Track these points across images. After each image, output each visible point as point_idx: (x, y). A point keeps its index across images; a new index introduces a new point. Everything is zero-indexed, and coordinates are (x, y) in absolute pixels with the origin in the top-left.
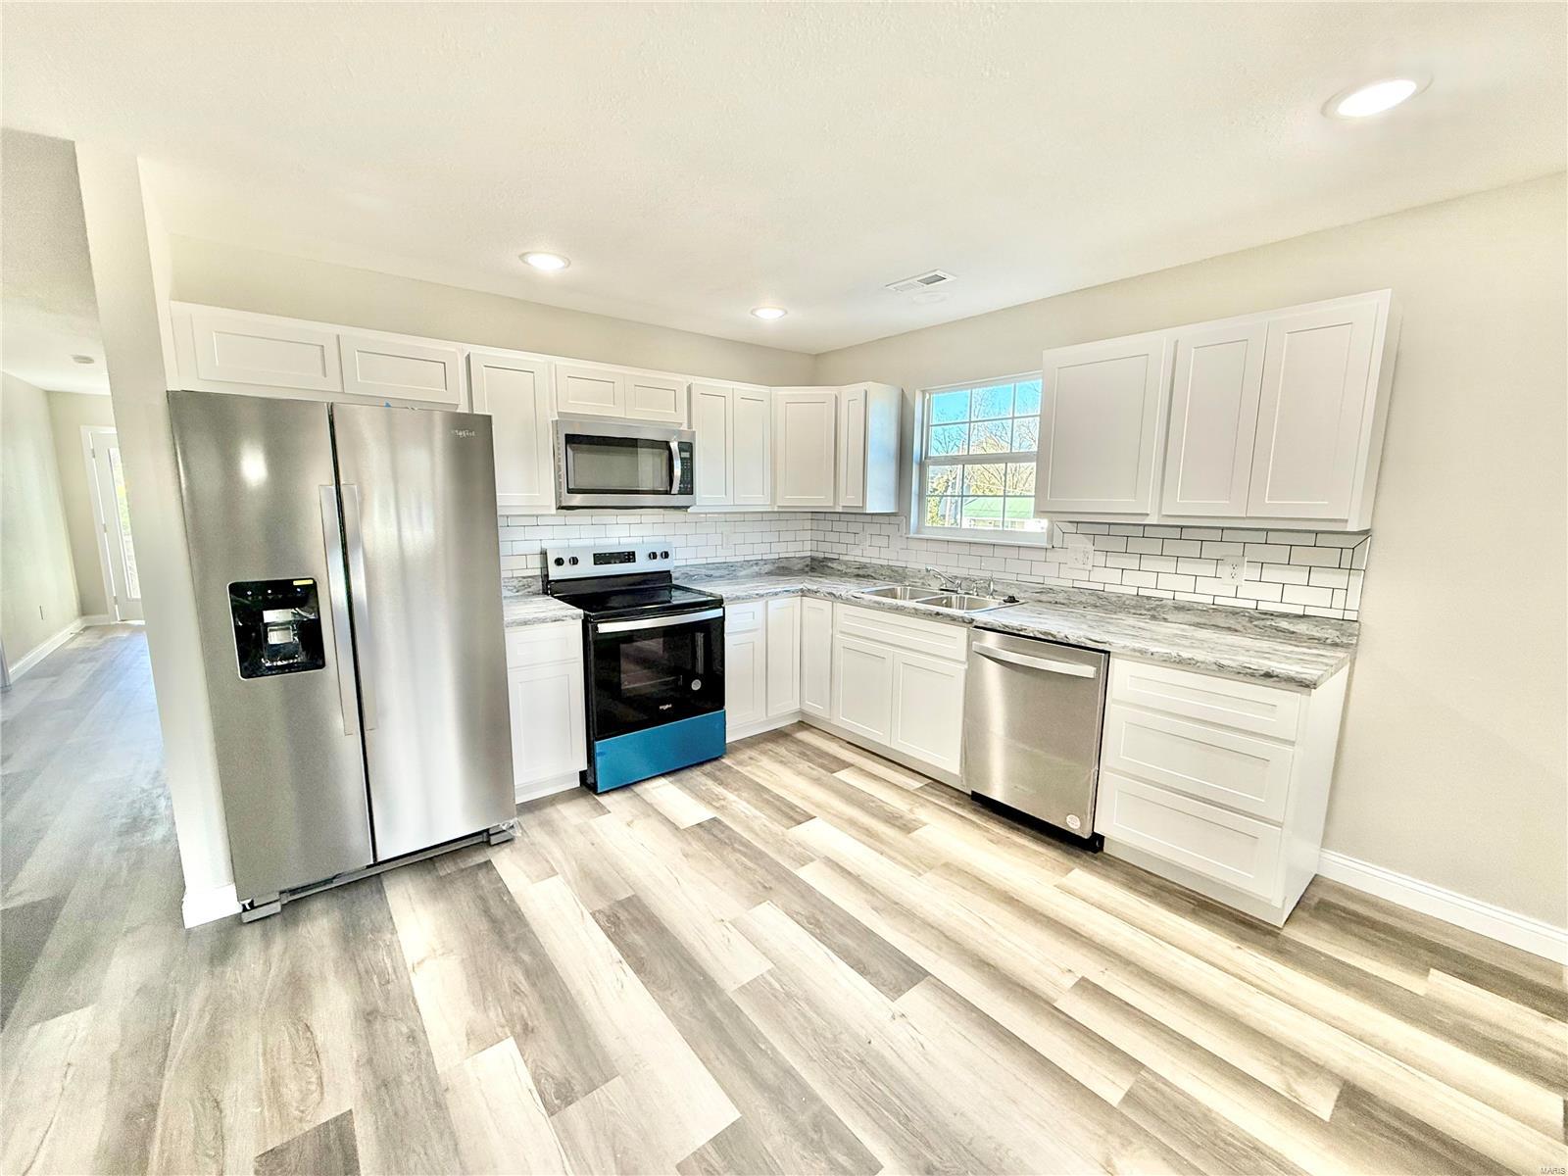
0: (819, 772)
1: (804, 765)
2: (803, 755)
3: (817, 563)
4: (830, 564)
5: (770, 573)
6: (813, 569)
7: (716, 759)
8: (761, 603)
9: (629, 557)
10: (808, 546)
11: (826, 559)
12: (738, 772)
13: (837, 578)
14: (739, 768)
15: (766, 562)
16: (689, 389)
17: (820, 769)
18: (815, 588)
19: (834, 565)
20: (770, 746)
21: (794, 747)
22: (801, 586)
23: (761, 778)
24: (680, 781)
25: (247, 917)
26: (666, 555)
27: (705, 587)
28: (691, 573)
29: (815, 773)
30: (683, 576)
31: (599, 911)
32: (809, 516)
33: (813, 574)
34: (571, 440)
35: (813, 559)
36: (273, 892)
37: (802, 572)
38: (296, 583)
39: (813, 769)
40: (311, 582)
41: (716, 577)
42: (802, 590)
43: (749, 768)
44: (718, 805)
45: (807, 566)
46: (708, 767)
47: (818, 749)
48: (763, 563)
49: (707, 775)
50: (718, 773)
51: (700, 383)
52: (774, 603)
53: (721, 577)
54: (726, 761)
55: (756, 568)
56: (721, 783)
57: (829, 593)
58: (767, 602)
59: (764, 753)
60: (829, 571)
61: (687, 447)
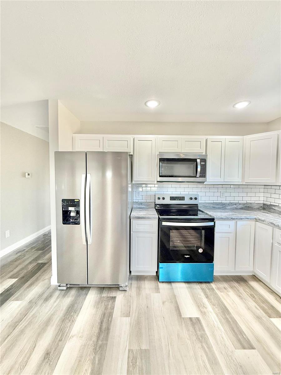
0: (261, 313)
1: (252, 304)
2: (252, 296)
3: (266, 206)
4: (273, 208)
5: (242, 209)
6: (264, 209)
7: (209, 282)
8: (234, 222)
9: (182, 198)
10: (262, 199)
11: (271, 205)
12: (216, 294)
13: (277, 215)
14: (217, 291)
15: (240, 204)
16: (206, 140)
17: (261, 311)
18: (263, 219)
19: (276, 208)
20: (236, 285)
21: (248, 290)
22: (255, 217)
23: (227, 302)
24: (190, 288)
25: (59, 288)
26: (196, 199)
27: (210, 212)
28: (207, 206)
29: (258, 312)
30: (203, 206)
31: (132, 351)
32: (263, 187)
33: (264, 211)
34: (162, 160)
35: (264, 204)
36: (64, 283)
37: (259, 209)
38: (75, 200)
39: (258, 309)
40: (78, 200)
41: (217, 208)
42: (256, 219)
43: (222, 293)
44: (202, 310)
45: (261, 207)
46: (204, 285)
47: (262, 297)
48: (238, 204)
49: (203, 289)
50: (208, 291)
51: (210, 138)
52: (240, 223)
53: (219, 208)
54: (213, 285)
55: (235, 206)
56: (207, 297)
57: (271, 223)
58: (237, 222)
59: (232, 287)
60: (273, 210)
61: (204, 160)
